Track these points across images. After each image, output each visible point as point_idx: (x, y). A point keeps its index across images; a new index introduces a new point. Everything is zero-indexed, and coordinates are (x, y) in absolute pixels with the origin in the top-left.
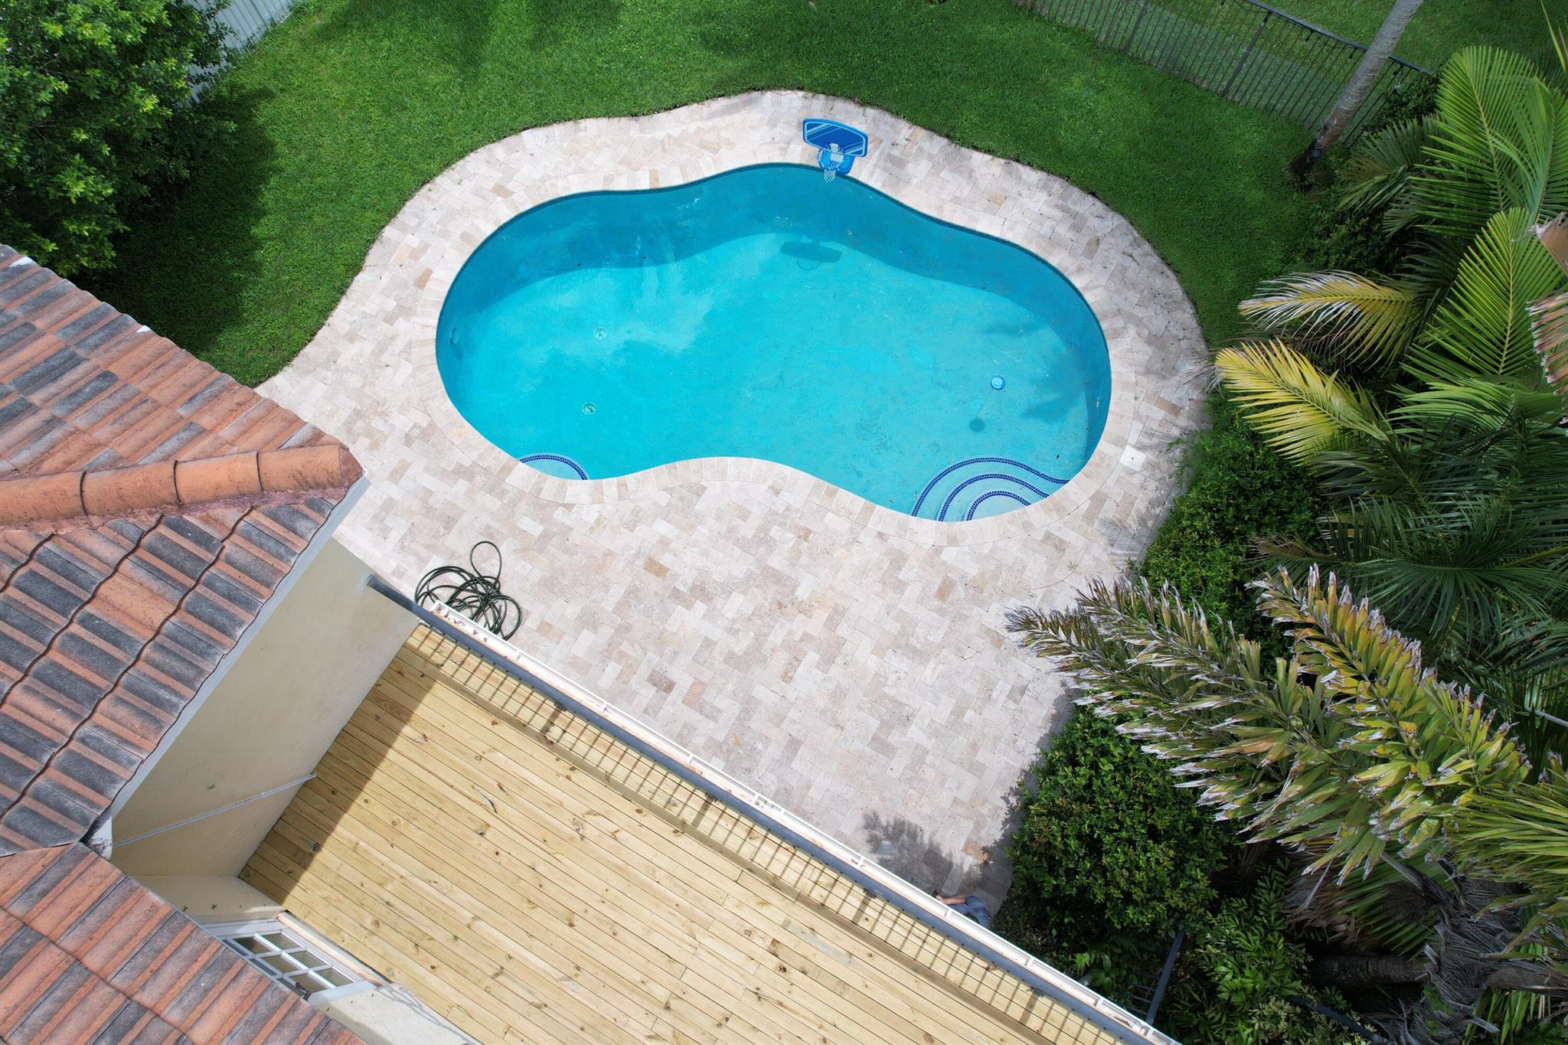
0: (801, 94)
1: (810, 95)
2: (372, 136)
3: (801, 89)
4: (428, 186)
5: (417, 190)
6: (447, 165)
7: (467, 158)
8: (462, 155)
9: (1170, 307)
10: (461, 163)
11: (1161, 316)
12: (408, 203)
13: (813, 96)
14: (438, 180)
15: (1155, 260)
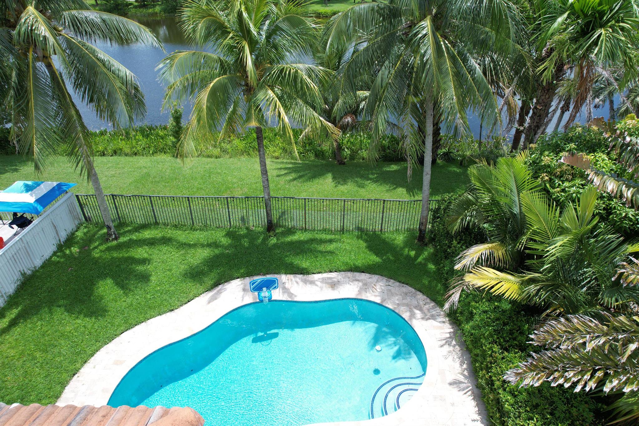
0: (239, 280)
1: (243, 279)
2: (38, 365)
3: (238, 278)
4: (76, 375)
5: (70, 379)
6: (85, 362)
7: (95, 355)
8: (92, 355)
9: (414, 296)
10: (93, 358)
11: (413, 300)
12: (66, 388)
13: (244, 279)
14: (82, 370)
15: (398, 284)
